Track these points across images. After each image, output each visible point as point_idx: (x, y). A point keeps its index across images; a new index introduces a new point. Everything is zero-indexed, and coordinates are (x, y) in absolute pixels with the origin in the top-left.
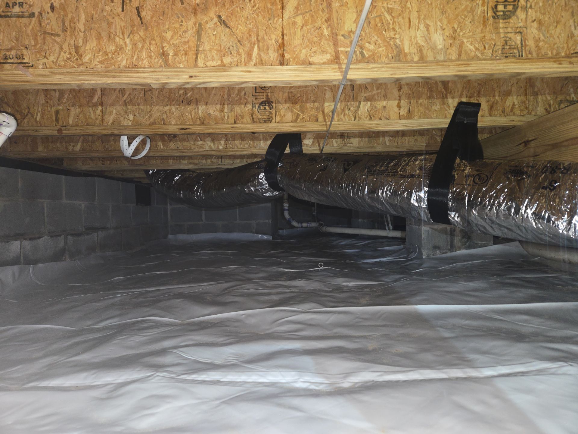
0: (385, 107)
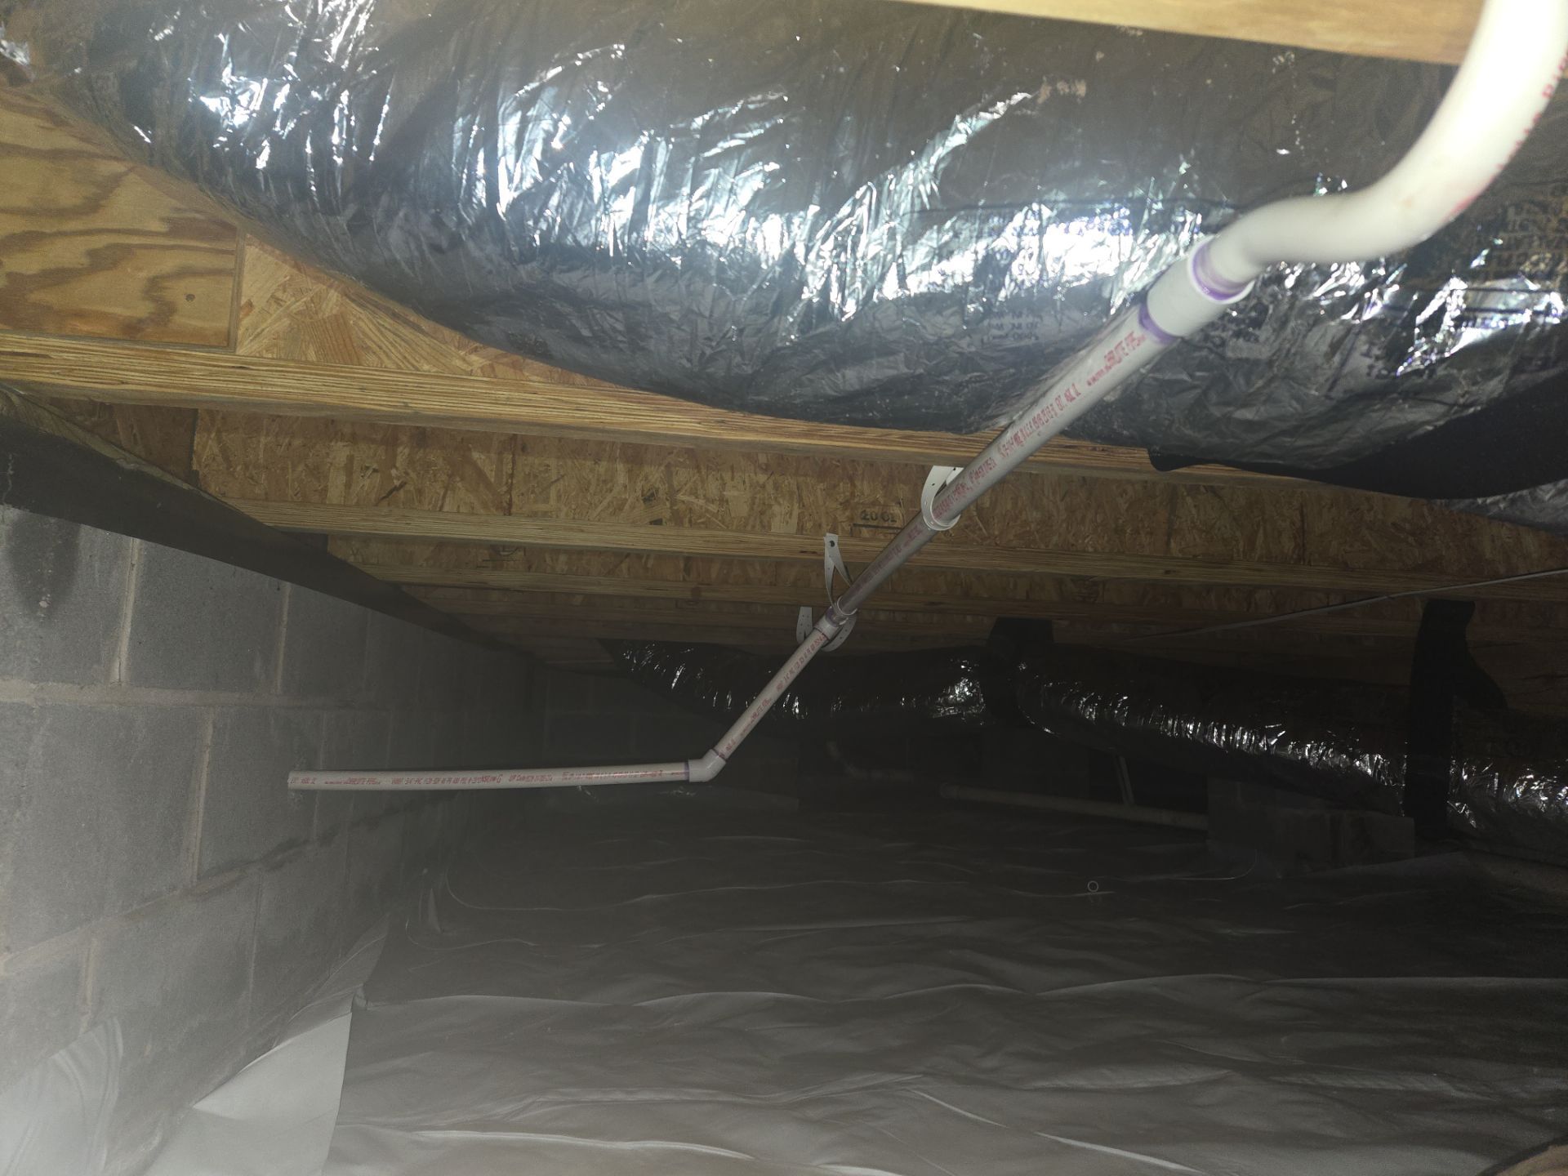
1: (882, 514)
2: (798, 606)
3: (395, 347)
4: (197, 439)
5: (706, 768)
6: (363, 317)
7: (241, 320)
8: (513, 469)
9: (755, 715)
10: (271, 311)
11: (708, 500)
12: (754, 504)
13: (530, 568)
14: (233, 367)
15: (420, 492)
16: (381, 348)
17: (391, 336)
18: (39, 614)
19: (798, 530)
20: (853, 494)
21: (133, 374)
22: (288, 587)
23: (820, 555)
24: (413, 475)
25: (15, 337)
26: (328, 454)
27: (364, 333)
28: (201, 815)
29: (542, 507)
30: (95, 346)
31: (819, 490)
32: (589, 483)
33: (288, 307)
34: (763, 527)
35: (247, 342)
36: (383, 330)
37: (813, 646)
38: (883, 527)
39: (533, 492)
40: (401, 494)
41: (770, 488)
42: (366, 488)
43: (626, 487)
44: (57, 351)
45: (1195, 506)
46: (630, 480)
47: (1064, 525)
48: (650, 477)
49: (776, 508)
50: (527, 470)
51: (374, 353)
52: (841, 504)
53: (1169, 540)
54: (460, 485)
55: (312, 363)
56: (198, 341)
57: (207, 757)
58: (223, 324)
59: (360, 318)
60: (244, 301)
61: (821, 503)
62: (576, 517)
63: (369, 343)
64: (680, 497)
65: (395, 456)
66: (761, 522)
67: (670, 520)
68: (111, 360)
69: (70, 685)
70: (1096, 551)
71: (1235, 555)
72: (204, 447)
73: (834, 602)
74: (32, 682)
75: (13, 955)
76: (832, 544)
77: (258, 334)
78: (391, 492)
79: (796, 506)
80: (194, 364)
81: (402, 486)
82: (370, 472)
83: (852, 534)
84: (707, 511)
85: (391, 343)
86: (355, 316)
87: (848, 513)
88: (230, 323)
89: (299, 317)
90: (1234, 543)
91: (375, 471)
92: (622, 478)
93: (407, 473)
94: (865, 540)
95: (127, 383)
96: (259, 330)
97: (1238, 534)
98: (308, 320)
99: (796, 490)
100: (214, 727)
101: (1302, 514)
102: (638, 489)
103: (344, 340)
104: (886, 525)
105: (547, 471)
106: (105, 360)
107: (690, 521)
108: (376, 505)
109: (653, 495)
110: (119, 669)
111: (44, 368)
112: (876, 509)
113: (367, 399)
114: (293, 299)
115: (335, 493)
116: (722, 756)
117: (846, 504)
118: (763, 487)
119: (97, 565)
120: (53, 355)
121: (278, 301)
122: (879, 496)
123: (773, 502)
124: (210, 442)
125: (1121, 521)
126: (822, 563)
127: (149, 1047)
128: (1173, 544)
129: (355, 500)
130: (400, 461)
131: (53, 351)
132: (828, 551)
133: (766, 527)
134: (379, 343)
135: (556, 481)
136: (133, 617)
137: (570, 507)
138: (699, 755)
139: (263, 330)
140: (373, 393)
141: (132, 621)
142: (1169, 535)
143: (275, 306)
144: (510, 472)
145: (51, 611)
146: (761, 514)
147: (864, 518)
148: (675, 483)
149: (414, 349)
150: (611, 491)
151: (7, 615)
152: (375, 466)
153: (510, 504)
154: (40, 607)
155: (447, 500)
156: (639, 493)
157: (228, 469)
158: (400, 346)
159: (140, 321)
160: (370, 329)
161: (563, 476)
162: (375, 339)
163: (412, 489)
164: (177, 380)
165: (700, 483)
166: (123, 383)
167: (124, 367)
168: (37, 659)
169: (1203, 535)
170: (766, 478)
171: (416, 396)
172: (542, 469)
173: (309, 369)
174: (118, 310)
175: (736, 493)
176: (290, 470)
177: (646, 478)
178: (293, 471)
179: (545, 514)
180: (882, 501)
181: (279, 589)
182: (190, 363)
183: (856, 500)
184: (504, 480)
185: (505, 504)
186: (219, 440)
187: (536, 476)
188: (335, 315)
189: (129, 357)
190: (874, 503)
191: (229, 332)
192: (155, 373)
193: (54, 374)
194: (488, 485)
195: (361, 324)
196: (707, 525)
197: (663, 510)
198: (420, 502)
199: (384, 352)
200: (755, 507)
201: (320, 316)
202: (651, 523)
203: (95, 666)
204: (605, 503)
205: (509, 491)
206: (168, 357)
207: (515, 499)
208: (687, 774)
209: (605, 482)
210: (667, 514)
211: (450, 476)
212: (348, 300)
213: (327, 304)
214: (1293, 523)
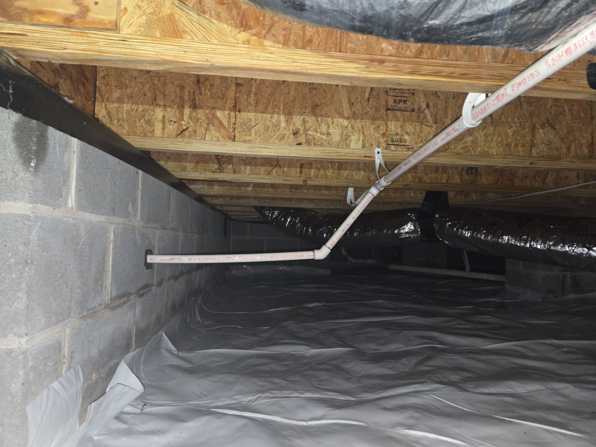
0: (567, 177)
1: (400, 139)
2: (347, 188)
3: (200, 31)
4: (96, 109)
5: (322, 254)
6: (182, 15)
7: (122, 17)
8: (235, 121)
9: (343, 230)
10: (136, 13)
11: (321, 134)
12: (342, 135)
13: (235, 172)
14: (120, 40)
15: (195, 131)
16: (192, 32)
17: (197, 26)
18: (31, 169)
19: (362, 147)
20: (387, 130)
21: (70, 44)
22: (140, 172)
23: (373, 158)
24: (191, 124)
25: (9, 25)
26: (154, 114)
27: (184, 24)
28: (110, 273)
29: (248, 138)
30: (49, 30)
31: (372, 129)
32: (269, 127)
33: (145, 10)
34: (347, 146)
35: (126, 28)
36: (193, 22)
37: (368, 200)
38: (400, 145)
39: (244, 131)
40: (187, 133)
41: (350, 128)
42: (171, 130)
43: (285, 128)
44: (31, 32)
45: (544, 133)
46: (287, 125)
47: (483, 143)
48: (296, 124)
49: (352, 137)
50: (241, 121)
51: (189, 34)
52: (382, 135)
53: (531, 149)
54: (212, 128)
55: (158, 38)
56: (102, 27)
57: (111, 247)
58: (113, 17)
59: (181, 16)
60: (122, 7)
61: (372, 134)
62: (264, 142)
63: (187, 29)
64: (310, 132)
65: (183, 115)
66: (346, 143)
67: (305, 143)
68: (59, 37)
69: (49, 207)
70: (497, 154)
71: (562, 155)
72: (100, 112)
73: (380, 179)
74: (30, 203)
75: (29, 337)
76: (378, 153)
77: (131, 24)
78: (182, 132)
79: (361, 136)
80: (100, 38)
81: (187, 129)
82: (172, 122)
83: (386, 148)
84: (322, 138)
85: (197, 29)
86: (178, 15)
87: (385, 139)
88: (117, 17)
89: (150, 16)
90: (561, 150)
91: (175, 122)
92: (283, 124)
93: (189, 123)
94: (393, 151)
95: (67, 49)
96: (131, 22)
97: (563, 146)
98: (155, 17)
99: (361, 129)
100: (114, 233)
101: (592, 137)
102: (291, 129)
103: (174, 28)
104: (402, 144)
105: (250, 121)
106: (55, 37)
107: (314, 144)
108: (176, 137)
109: (297, 132)
110: (72, 201)
111: (24, 41)
112: (398, 137)
113: (187, 57)
114: (147, 6)
115: (158, 131)
116: (329, 248)
117: (384, 135)
118: (347, 127)
119: (58, 148)
120: (29, 34)
121: (139, 7)
122: (399, 131)
123: (351, 134)
124: (102, 109)
125: (509, 141)
126: (374, 162)
127: (94, 375)
128: (533, 151)
129: (167, 136)
130: (186, 117)
131: (28, 32)
132: (377, 156)
133: (348, 146)
134: (191, 29)
135: (254, 126)
136: (76, 177)
137: (261, 138)
138: (319, 248)
139: (133, 22)
140: (190, 54)
141: (76, 179)
142: (532, 147)
143: (138, 9)
144: (234, 122)
145: (36, 167)
146: (346, 138)
147: (392, 141)
148: (307, 126)
149: (208, 32)
150: (279, 130)
151: (15, 170)
152: (175, 120)
153: (235, 137)
154: (31, 165)
155: (207, 135)
156: (291, 131)
157: (111, 121)
158: (202, 30)
159: (72, 16)
160: (186, 22)
161: (257, 124)
162: (189, 27)
163: (191, 130)
164: (92, 47)
165: (318, 126)
166: (65, 49)
167: (65, 41)
168: (31, 192)
169: (547, 146)
170: (348, 123)
171: (212, 55)
172: (248, 120)
173: (158, 41)
174: (59, 10)
175: (334, 130)
176: (138, 122)
177: (294, 124)
178: (139, 122)
179: (250, 141)
180: (400, 133)
181: (137, 173)
182: (98, 38)
183: (388, 133)
184: (232, 126)
185: (232, 137)
186: (106, 108)
187: (245, 124)
188: (169, 15)
189: (67, 35)
190: (397, 134)
191: (116, 22)
192: (81, 43)
193: (30, 44)
194: (225, 128)
195: (182, 19)
196: (321, 145)
197: (302, 139)
198: (195, 136)
199: (194, 34)
200: (343, 137)
201: (161, 14)
202: (297, 144)
203: (60, 199)
204: (276, 136)
205: (234, 131)
206: (86, 35)
207: (237, 135)
208: (314, 256)
209: (276, 126)
210: (304, 141)
211: (208, 124)
212: (175, 7)
213: (164, 9)
214: (588, 141)
